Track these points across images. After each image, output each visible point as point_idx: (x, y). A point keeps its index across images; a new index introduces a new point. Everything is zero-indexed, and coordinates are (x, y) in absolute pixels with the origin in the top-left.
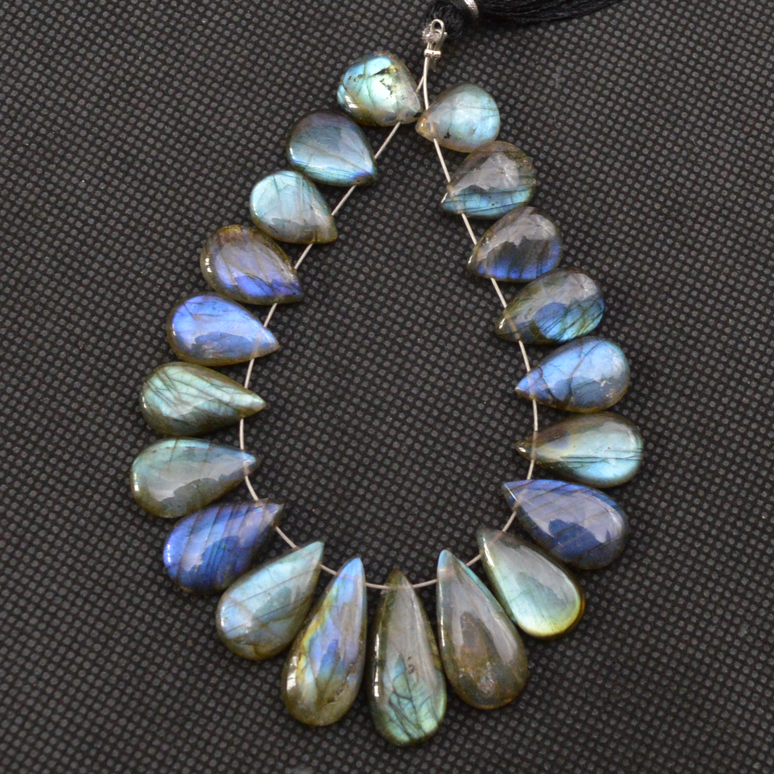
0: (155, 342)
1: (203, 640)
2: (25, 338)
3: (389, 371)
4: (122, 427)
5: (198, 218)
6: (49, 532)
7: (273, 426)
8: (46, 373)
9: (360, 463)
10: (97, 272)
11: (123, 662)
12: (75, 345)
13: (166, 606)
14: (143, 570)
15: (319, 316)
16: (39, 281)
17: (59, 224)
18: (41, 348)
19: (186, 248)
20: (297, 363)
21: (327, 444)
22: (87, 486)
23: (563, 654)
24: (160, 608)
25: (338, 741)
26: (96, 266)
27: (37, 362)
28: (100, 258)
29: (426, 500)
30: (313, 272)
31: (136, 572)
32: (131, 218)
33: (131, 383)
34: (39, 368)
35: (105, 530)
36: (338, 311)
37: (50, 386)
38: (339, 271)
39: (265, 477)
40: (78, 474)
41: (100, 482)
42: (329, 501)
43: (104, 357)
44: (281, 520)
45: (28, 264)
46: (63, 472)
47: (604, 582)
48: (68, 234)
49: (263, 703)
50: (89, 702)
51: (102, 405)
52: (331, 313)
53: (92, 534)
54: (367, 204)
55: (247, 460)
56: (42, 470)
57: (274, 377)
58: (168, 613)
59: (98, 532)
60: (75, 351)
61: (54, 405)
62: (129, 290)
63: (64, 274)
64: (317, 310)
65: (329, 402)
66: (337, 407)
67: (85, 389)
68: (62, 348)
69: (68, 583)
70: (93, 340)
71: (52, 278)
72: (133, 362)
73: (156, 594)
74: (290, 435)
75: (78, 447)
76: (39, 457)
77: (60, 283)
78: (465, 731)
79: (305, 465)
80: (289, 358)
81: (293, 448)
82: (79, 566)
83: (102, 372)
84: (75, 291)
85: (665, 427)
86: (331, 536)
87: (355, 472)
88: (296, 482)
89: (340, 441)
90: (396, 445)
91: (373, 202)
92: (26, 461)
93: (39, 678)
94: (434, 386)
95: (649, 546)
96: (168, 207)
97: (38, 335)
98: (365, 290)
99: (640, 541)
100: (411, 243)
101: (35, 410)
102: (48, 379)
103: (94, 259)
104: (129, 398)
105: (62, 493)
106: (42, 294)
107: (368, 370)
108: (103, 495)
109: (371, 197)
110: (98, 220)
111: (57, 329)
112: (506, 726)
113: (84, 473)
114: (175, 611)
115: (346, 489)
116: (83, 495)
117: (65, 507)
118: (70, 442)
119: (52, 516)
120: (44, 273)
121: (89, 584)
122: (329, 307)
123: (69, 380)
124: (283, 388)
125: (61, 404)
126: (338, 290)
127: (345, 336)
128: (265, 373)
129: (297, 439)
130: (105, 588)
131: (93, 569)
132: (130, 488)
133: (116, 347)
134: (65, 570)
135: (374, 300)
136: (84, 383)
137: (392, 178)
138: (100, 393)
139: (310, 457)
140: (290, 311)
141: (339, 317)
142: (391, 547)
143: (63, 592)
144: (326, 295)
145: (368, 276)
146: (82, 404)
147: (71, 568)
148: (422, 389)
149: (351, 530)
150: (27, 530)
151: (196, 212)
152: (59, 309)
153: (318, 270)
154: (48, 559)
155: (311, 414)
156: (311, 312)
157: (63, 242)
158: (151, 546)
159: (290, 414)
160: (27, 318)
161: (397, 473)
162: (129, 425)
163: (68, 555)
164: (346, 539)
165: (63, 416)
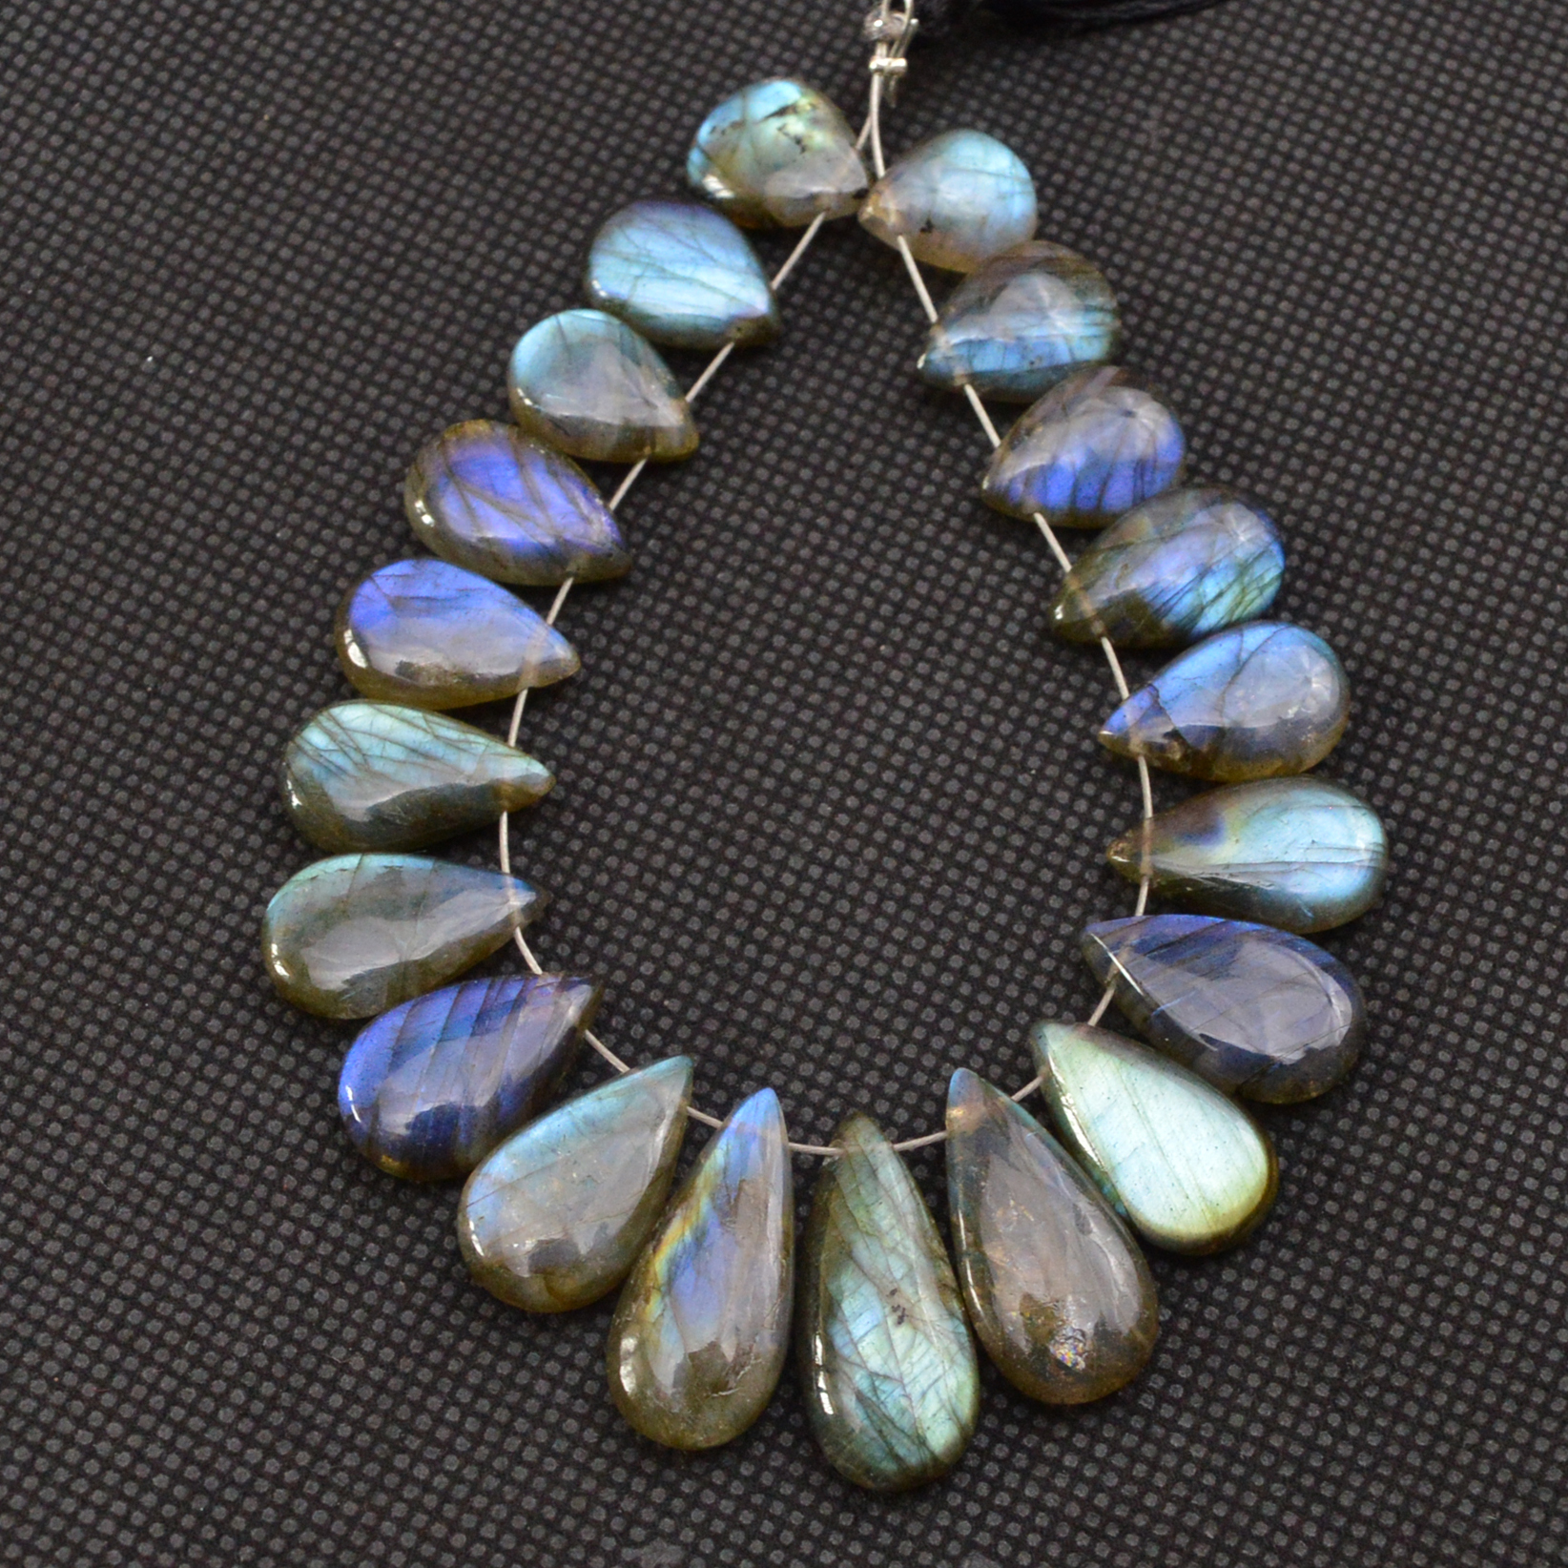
0: (311, 672)
1: (429, 1279)
2: (29, 673)
3: (820, 711)
4: (241, 846)
5: (396, 423)
6: (85, 1062)
7: (572, 832)
8: (76, 741)
9: (764, 902)
10: (182, 537)
11: (252, 1330)
12: (137, 684)
13: (345, 1210)
14: (293, 1136)
15: (663, 608)
16: (57, 559)
17: (98, 444)
18: (63, 690)
19: (372, 483)
20: (619, 703)
21: (690, 865)
22: (168, 968)
23: (1234, 1289)
24: (331, 1216)
25: (737, 1488)
26: (179, 524)
27: (55, 719)
28: (189, 507)
29: (914, 973)
30: (647, 521)
31: (277, 1141)
32: (252, 428)
33: (260, 755)
34: (58, 732)
35: (208, 1057)
36: (704, 596)
37: (83, 766)
38: (704, 518)
39: (558, 937)
40: (146, 944)
41: (194, 959)
42: (698, 982)
43: (202, 705)
44: (596, 1017)
45: (35, 526)
46: (115, 940)
47: (1316, 1133)
48: (118, 465)
49: (566, 1412)
50: (177, 1413)
51: (198, 801)
52: (690, 601)
53: (178, 1065)
54: (758, 385)
55: (516, 899)
56: (68, 938)
57: (570, 732)
58: (350, 1225)
59: (194, 1060)
60: (138, 696)
61: (93, 805)
62: (251, 569)
63: (111, 544)
64: (658, 597)
65: (691, 779)
66: (710, 788)
67: (160, 771)
68: (109, 690)
69: (128, 1168)
70: (176, 671)
71: (84, 551)
72: (264, 713)
73: (324, 1187)
74: (608, 849)
75: (147, 889)
76: (61, 912)
77: (102, 560)
78: (1021, 1460)
79: (644, 910)
80: (601, 695)
81: (616, 875)
82: (150, 1132)
83: (195, 735)
84: (135, 576)
85: (1430, 810)
86: (707, 1055)
87: (755, 920)
88: (625, 945)
89: (718, 857)
90: (842, 861)
91: (771, 381)
92: (33, 920)
93: (67, 1366)
94: (919, 739)
95: (1413, 1053)
96: (332, 404)
97: (57, 666)
98: (761, 552)
99: (1390, 1044)
100: (858, 458)
101: (52, 817)
102: (80, 753)
103: (174, 512)
104: (254, 786)
105: (112, 984)
106: (64, 585)
107: (773, 712)
108: (203, 985)
109: (766, 371)
110: (181, 433)
111: (98, 654)
112: (1115, 1447)
113: (161, 941)
114: (365, 1221)
115: (736, 955)
116: (157, 985)
117: (118, 1011)
118: (128, 880)
119: (91, 1030)
120: (67, 543)
121: (175, 1169)
122: (685, 588)
123: (124, 754)
124: (592, 754)
125: (108, 801)
126: (703, 556)
127: (721, 645)
128: (552, 725)
129: (626, 856)
130: (211, 1176)
131: (182, 1138)
132: (262, 968)
133: (225, 684)
134: (121, 1141)
135: (782, 572)
136: (157, 759)
137: (810, 332)
138: (192, 777)
139: (654, 893)
140: (600, 602)
141: (708, 608)
142: (839, 1074)
143: (116, 1186)
144: (677, 565)
145: (766, 526)
146: (153, 802)
147: (135, 1136)
148: (893, 747)
149: (750, 1041)
150: (36, 1060)
151: (392, 412)
152: (101, 612)
153: (659, 517)
154: (84, 1120)
155: (654, 805)
156: (645, 600)
157: (108, 480)
158: (310, 1086)
159: (609, 806)
160: (34, 632)
161: (847, 920)
162: (255, 840)
163: (127, 1109)
164: (740, 1059)
165: (113, 827)
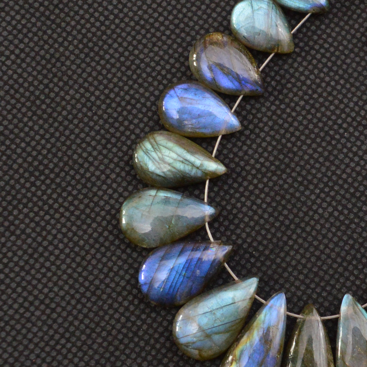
0: (150, 114)
1: (162, 340)
2: (53, 100)
3: (321, 155)
4: (118, 175)
5: (191, 24)
6: (56, 247)
7: (231, 187)
8: (66, 128)
9: (292, 221)
10: (112, 56)
11: (101, 350)
12: (90, 109)
13: (137, 312)
14: (123, 283)
15: (273, 108)
16: (68, 58)
17: (87, 16)
18: (64, 108)
19: (180, 45)
20: (253, 141)
21: (269, 204)
22: (88, 216)
24: (132, 313)
26: (111, 51)
27: (60, 118)
28: (116, 45)
29: (338, 254)
30: (273, 74)
31: (117, 284)
32: (141, 18)
33: (129, 143)
34: (61, 123)
35: (98, 250)
36: (288, 106)
37: (68, 138)
38: (292, 76)
39: (221, 224)
40: (82, 207)
41: (98, 214)
42: (266, 247)
43: (111, 120)
44: (229, 258)
45: (61, 44)
46: (71, 203)
48: (93, 25)
51: (105, 156)
52: (283, 106)
53: (87, 252)
54: (318, 27)
55: (208, 211)
56: (56, 201)
57: (235, 150)
58: (138, 317)
59: (93, 251)
60: (90, 114)
61: (69, 153)
62: (134, 72)
63: (87, 55)
64: (272, 103)
65: (274, 173)
66: (280, 177)
67: (93, 143)
68: (80, 111)
69: (66, 287)
70: (104, 107)
71: (77, 56)
72: (132, 127)
73: (131, 303)
74: (242, 195)
75: (84, 186)
76: (54, 191)
77: (83, 61)
79: (251, 219)
80: (248, 137)
81: (243, 204)
82: (76, 275)
83: (107, 131)
84: (94, 69)
86: (265, 273)
87: (288, 227)
88: (243, 230)
89: (279, 203)
90: (320, 211)
91: (323, 27)
92: (44, 193)
93: (38, 356)
94: (353, 170)
96: (170, 13)
97: (63, 99)
98: (310, 92)
100: (348, 61)
101: (55, 155)
102: (67, 132)
103: (110, 46)
104: (126, 153)
105: (68, 219)
106: (69, 68)
107: (305, 152)
108: (99, 224)
109: (322, 22)
110: (116, 16)
111: (78, 96)
113: (87, 206)
114: (144, 317)
115: (279, 239)
116: (84, 222)
117: (69, 230)
118: (78, 182)
119: (60, 236)
120: (72, 52)
121: (82, 290)
122: (282, 102)
123: (82, 135)
124: (241, 159)
125: (75, 152)
126: (290, 90)
127: (291, 125)
128: (229, 146)
129: (248, 198)
130: (93, 293)
131: (86, 279)
132: (119, 221)
133: (120, 114)
134: (65, 277)
135: (316, 100)
136: (93, 138)
137: (339, 10)
138: (105, 147)
139: (255, 212)
140: (252, 102)
141: (288, 110)
142: (308, 287)
143: (62, 293)
144: (280, 92)
145: (313, 82)
146: (90, 154)
147: (70, 276)
148: (344, 171)
149: (280, 270)
150: (40, 244)
151: (191, 19)
152: (81, 81)
153: (277, 73)
154: (53, 268)
155: (260, 181)
156: (268, 104)
157: (89, 31)
158: (131, 266)
159: (244, 179)
160: (56, 85)
161: (319, 232)
162: (123, 174)
163: (69, 266)
164: (276, 277)
165: (75, 162)
